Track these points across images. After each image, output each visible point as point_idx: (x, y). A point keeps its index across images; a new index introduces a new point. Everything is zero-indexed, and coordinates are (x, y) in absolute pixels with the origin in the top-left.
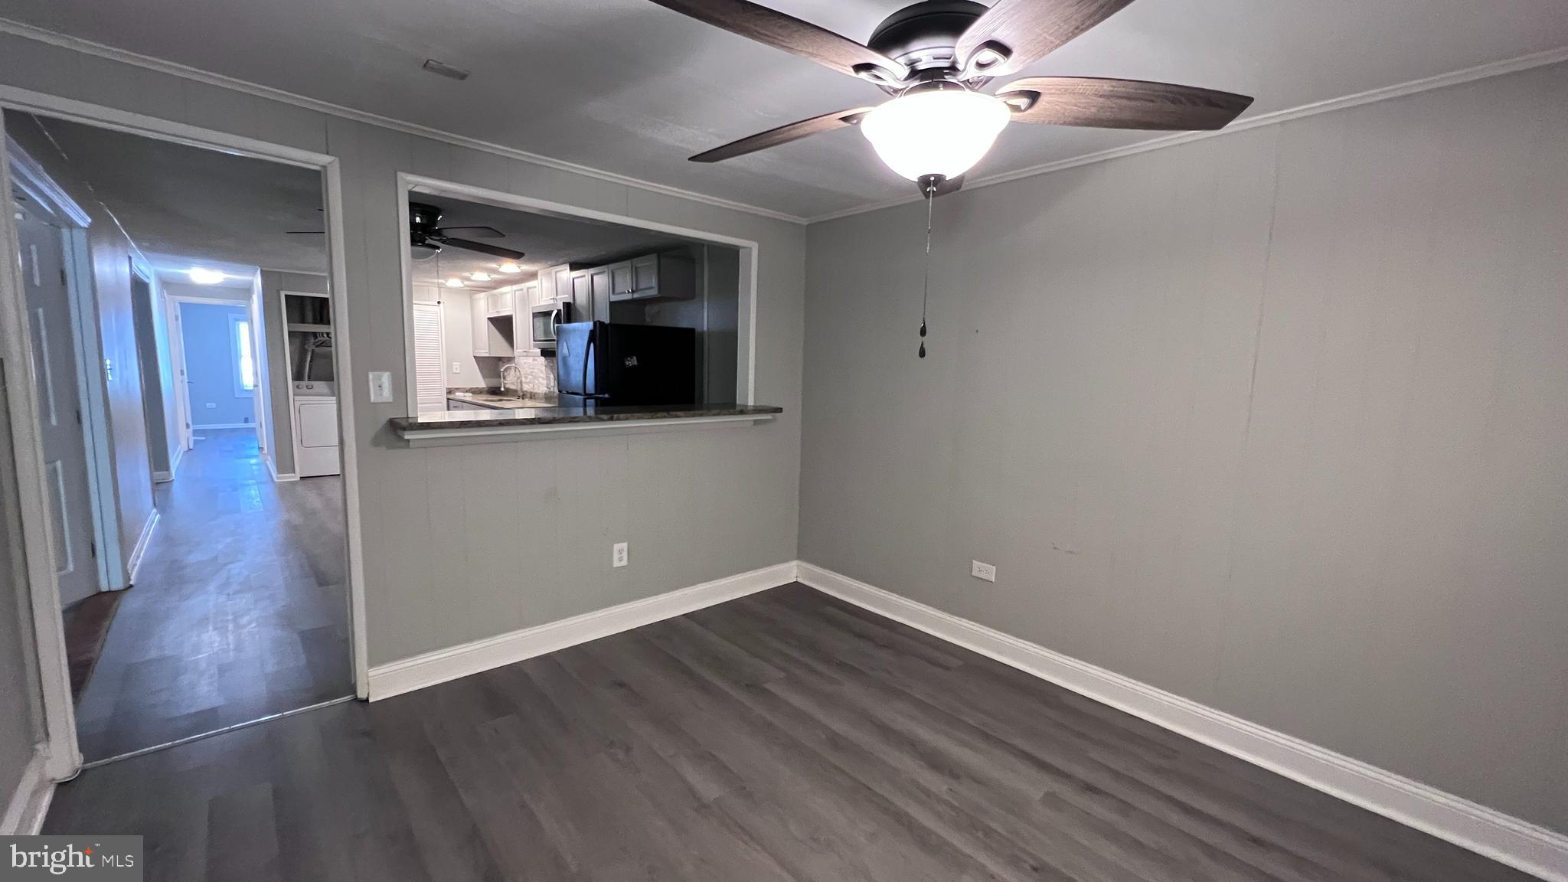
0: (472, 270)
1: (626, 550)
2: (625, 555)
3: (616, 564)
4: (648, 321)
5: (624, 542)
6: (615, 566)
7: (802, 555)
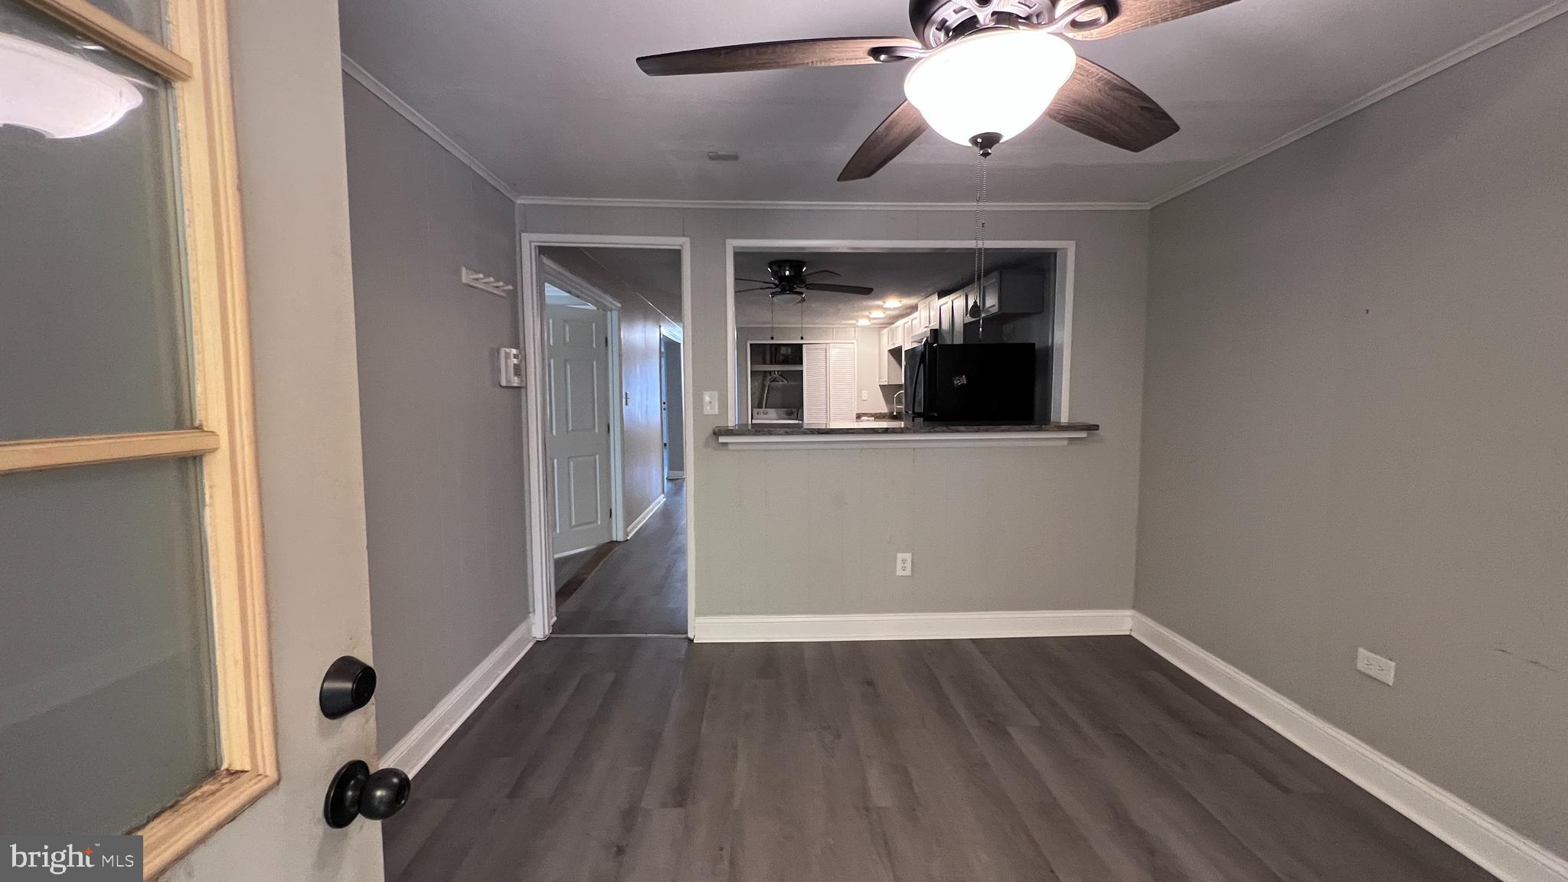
0: (869, 308)
1: (909, 561)
2: (909, 565)
3: (899, 572)
4: (1005, 340)
5: (909, 553)
6: (898, 574)
7: (1138, 605)
